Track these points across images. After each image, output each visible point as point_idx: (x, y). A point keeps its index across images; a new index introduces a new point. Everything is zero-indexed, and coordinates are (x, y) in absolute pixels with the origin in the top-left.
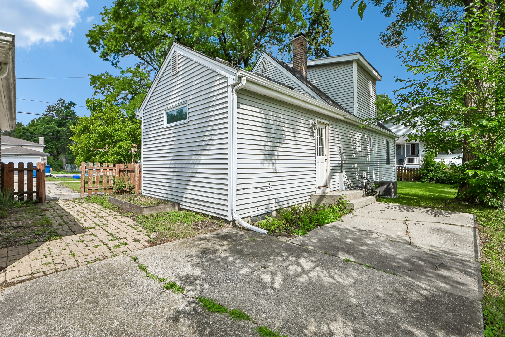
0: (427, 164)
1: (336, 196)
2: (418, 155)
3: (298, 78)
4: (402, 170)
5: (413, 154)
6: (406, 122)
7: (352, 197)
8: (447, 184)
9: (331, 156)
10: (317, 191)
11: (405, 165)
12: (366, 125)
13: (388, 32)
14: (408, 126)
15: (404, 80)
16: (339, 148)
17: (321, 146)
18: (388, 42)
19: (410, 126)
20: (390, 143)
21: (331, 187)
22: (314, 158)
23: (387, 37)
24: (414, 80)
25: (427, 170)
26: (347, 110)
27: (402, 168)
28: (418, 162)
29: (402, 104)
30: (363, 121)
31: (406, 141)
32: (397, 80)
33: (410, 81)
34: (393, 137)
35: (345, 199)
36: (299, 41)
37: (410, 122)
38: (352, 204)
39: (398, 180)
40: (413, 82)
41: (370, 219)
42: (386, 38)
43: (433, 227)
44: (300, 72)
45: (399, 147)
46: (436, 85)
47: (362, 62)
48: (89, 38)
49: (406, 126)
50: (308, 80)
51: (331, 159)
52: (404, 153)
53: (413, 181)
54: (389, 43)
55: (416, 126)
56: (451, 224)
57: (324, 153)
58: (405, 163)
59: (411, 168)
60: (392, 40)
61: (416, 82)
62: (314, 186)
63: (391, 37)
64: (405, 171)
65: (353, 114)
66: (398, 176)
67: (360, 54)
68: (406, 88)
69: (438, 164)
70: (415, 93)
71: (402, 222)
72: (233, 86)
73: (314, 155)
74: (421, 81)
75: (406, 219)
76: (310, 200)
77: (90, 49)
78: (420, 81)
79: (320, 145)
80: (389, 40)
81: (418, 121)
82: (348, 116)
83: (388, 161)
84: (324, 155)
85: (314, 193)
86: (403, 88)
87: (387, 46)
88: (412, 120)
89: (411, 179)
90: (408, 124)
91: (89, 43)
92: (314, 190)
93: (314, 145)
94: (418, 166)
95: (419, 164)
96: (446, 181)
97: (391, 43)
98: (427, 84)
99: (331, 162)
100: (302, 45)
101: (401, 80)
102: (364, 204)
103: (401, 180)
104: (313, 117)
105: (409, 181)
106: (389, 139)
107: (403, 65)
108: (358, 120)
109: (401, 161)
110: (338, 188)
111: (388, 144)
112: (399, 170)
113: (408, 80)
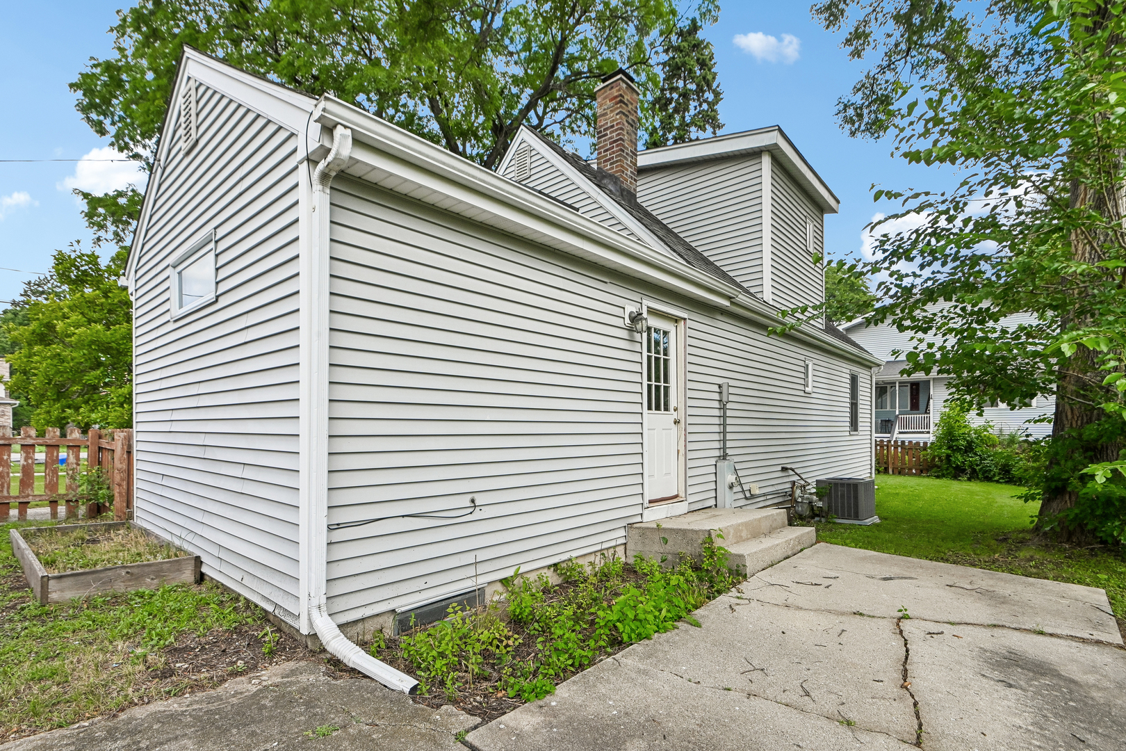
0: (950, 436)
1: (696, 532)
2: (927, 411)
3: (610, 194)
4: (887, 446)
5: (915, 406)
6: (902, 319)
7: (744, 534)
8: (997, 482)
9: (690, 411)
10: (646, 512)
11: (897, 435)
12: (792, 327)
13: (858, 99)
14: (908, 328)
15: (897, 195)
16: (716, 388)
17: (662, 384)
18: (857, 125)
19: (912, 328)
20: (860, 379)
21: (691, 499)
22: (637, 418)
23: (856, 109)
24: (927, 194)
25: (949, 448)
26: (745, 285)
27: (889, 441)
28: (928, 426)
29: (892, 263)
30: (784, 313)
31: (902, 373)
32: (877, 198)
33: (916, 196)
34: (868, 364)
35: (718, 543)
36: (615, 92)
37: (913, 319)
38: (741, 556)
39: (878, 471)
40: (922, 198)
41: (791, 613)
42: (851, 112)
43: (988, 646)
44: (617, 178)
45: (882, 390)
46: (989, 208)
47: (786, 156)
48: (80, 93)
49: (901, 328)
50: (639, 200)
51: (690, 420)
52: (893, 406)
53: (915, 475)
54: (859, 127)
55: (930, 328)
56: (1041, 633)
57: (673, 404)
58: (897, 430)
59: (910, 442)
60: (866, 119)
61: (932, 199)
62: (638, 500)
63: (865, 111)
64: (896, 448)
65: (759, 296)
66: (878, 462)
67: (780, 130)
68: (903, 215)
69: (976, 431)
70: (930, 230)
71: (887, 627)
72: (311, 161)
73: (637, 408)
74: (948, 196)
75: (900, 614)
76: (623, 541)
77: (84, 123)
78: (943, 195)
79: (657, 379)
80: (860, 116)
81: (935, 315)
82: (742, 298)
83: (854, 424)
84: (672, 408)
85: (638, 519)
86: (896, 216)
87: (853, 134)
88: (918, 311)
89: (910, 469)
90: (907, 323)
91: (84, 109)
92: (638, 510)
93: (637, 378)
94: (927, 435)
95: (928, 432)
96: (994, 475)
97: (863, 127)
98: (965, 204)
99: (690, 429)
100: (621, 101)
101: (890, 195)
102: (779, 554)
103: (886, 471)
104: (636, 297)
105: (904, 475)
106: (856, 369)
107: (898, 154)
108: (773, 314)
109: (885, 425)
110: (712, 502)
111: (854, 380)
112: (882, 447)
113: (911, 193)
